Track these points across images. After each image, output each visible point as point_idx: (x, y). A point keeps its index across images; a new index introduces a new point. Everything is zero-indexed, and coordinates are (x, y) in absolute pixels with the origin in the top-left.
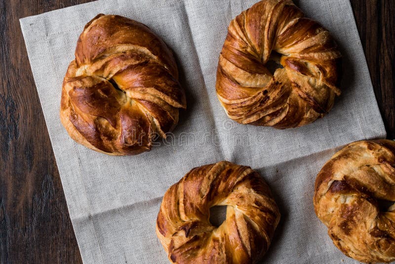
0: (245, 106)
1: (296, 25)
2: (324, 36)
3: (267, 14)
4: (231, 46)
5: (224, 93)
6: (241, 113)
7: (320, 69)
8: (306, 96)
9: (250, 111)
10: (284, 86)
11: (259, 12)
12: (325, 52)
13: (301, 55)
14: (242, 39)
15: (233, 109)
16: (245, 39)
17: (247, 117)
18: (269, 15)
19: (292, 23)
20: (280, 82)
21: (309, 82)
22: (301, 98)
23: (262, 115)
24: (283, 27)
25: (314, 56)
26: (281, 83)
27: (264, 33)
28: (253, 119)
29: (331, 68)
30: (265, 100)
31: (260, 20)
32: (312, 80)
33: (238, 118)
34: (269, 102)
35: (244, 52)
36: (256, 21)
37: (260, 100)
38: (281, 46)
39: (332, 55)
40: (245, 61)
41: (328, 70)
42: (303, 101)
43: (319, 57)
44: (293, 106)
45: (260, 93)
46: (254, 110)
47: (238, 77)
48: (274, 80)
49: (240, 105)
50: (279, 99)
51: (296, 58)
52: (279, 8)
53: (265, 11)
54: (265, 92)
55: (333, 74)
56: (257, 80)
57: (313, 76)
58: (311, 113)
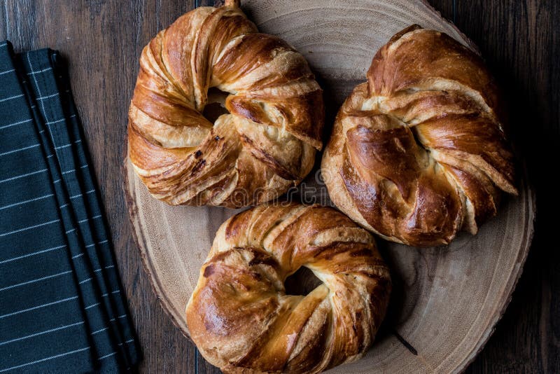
0: (169, 179)
1: (239, 46)
2: (285, 61)
3: (193, 33)
4: (143, 86)
5: (139, 159)
6: (166, 189)
7: (281, 112)
8: (262, 155)
9: (179, 185)
10: (227, 142)
11: (182, 31)
12: (288, 84)
13: (252, 93)
14: (158, 74)
15: (153, 183)
16: (162, 74)
17: (177, 194)
18: (197, 35)
19: (232, 44)
20: (221, 137)
21: (266, 134)
22: (257, 158)
23: (199, 190)
24: (220, 52)
25: (271, 93)
26: (223, 139)
27: (190, 63)
28: (187, 196)
29: (298, 109)
30: (200, 166)
31: (182, 44)
32: (271, 130)
33: (164, 197)
34: (206, 169)
35: (162, 94)
36: (176, 45)
37: (191, 166)
38: (221, 81)
39: (301, 88)
40: (165, 108)
41: (294, 112)
42: (260, 163)
43: (278, 93)
44: (245, 172)
45: (191, 155)
46: (185, 183)
47: (156, 134)
48: (212, 133)
49: (161, 177)
50: (222, 163)
51: (245, 97)
52: (211, 22)
53: (191, 27)
54: (198, 154)
55: (304, 118)
56: (186, 136)
57: (271, 123)
58: (275, 181)
